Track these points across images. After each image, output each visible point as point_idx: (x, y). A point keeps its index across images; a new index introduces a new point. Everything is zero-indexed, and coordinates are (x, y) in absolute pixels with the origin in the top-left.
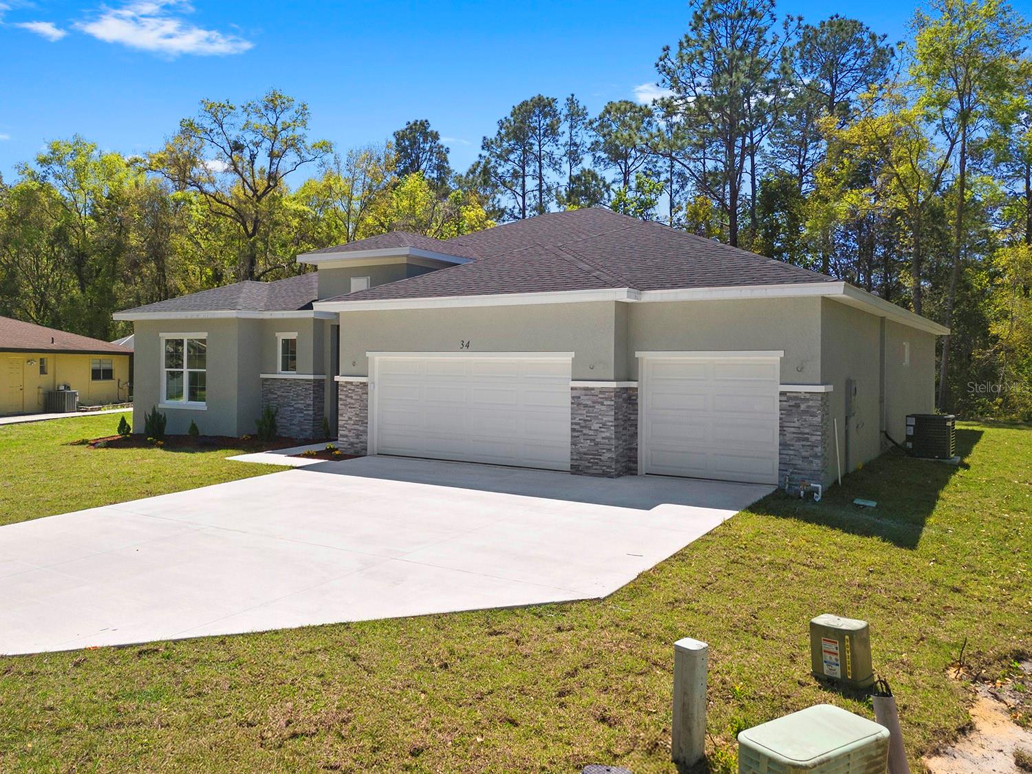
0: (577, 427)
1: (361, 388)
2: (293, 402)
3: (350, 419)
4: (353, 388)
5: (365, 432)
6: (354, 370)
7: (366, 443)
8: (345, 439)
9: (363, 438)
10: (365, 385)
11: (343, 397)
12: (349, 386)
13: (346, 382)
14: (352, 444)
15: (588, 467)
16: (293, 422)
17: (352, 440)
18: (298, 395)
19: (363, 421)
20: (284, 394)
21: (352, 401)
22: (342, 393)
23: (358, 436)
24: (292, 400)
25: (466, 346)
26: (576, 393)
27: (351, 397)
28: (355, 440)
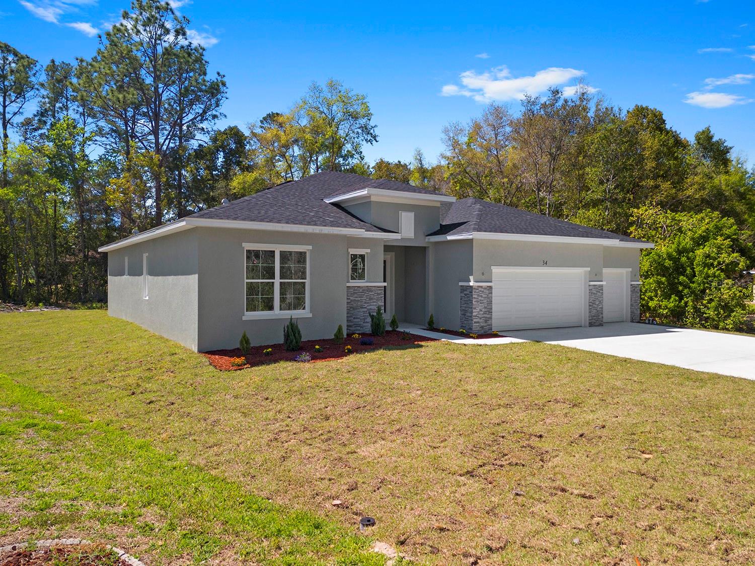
0: (591, 304)
1: (488, 290)
2: (366, 305)
3: (481, 310)
4: (482, 290)
5: (491, 318)
6: (483, 278)
7: (492, 325)
8: (477, 324)
9: (489, 322)
10: (491, 287)
11: (476, 296)
12: (480, 289)
13: (479, 286)
14: (482, 327)
15: (595, 323)
16: (366, 320)
17: (482, 325)
18: (370, 299)
19: (490, 311)
20: (357, 299)
21: (482, 299)
22: (475, 294)
23: (486, 321)
24: (365, 303)
25: (545, 263)
26: (591, 288)
27: (482, 296)
28: (485, 324)
